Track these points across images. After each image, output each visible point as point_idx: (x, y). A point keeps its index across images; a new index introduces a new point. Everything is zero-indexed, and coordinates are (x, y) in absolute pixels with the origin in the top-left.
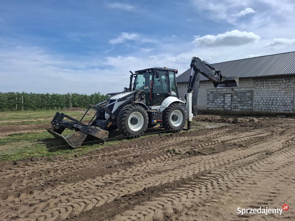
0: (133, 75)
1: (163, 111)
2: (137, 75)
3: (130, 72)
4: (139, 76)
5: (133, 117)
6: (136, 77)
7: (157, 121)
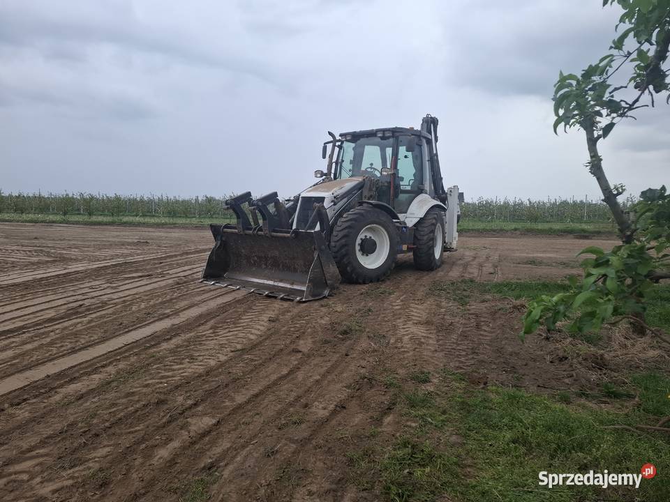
0: (335, 141)
1: (415, 225)
2: (342, 142)
3: (330, 133)
4: (346, 145)
5: (366, 236)
6: (340, 147)
7: (408, 248)
